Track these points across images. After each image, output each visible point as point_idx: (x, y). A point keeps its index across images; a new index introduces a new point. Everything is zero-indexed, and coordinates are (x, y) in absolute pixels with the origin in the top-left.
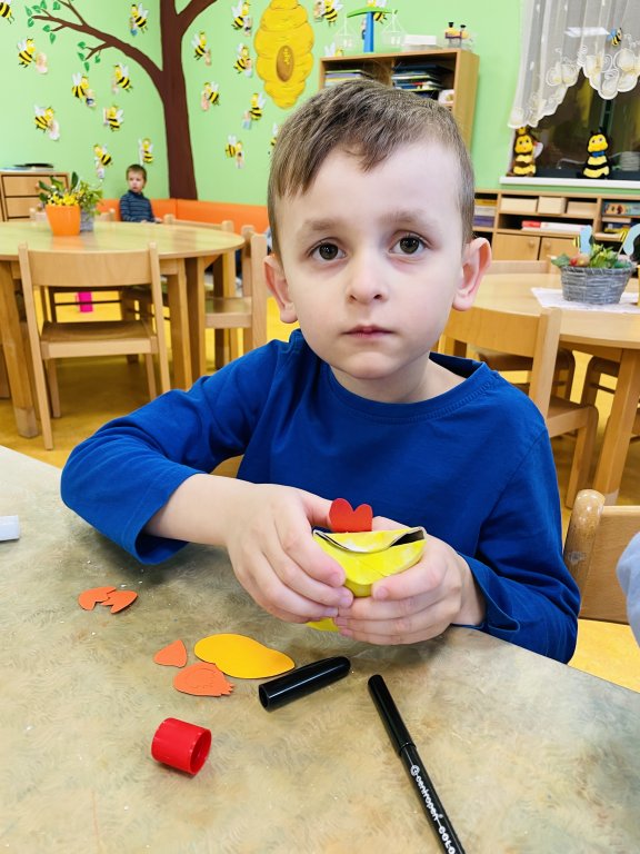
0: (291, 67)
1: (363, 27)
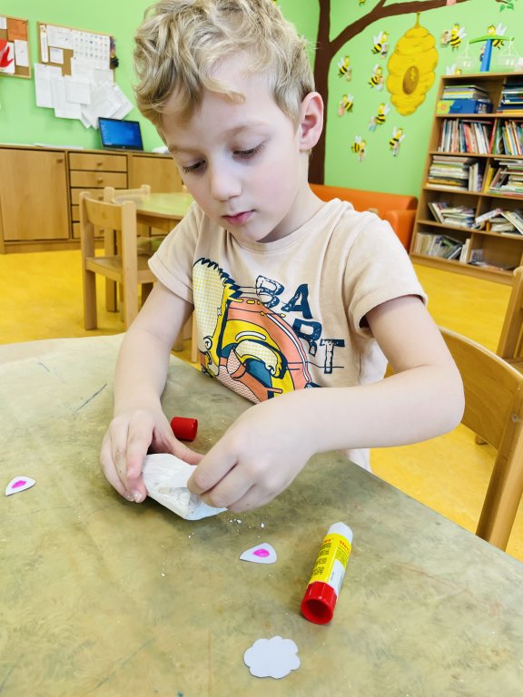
0: (415, 84)
1: (482, 52)
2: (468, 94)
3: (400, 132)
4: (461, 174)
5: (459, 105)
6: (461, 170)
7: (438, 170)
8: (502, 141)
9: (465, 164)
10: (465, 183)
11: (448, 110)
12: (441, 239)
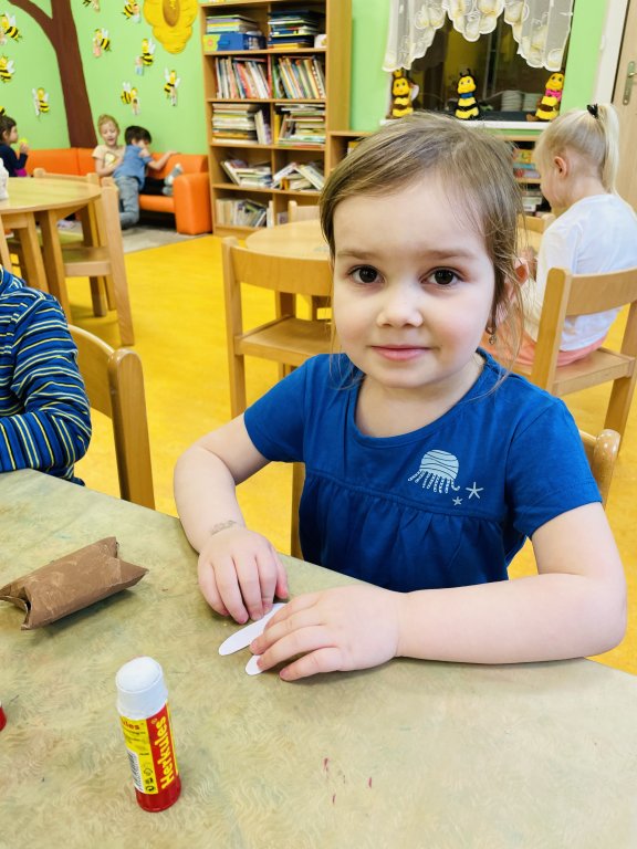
0: (177, 12)
2: (233, 25)
3: (173, 74)
4: (246, 125)
5: (226, 40)
6: (245, 120)
7: (223, 122)
8: (281, 83)
9: (249, 112)
10: (253, 135)
11: (216, 46)
12: (244, 204)
